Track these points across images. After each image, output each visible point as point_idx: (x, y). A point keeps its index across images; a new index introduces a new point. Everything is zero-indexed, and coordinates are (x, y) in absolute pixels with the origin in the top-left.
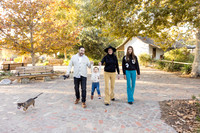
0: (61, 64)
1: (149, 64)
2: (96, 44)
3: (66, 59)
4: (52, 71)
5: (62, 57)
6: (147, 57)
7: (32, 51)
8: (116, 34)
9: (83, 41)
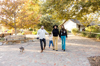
0: (31, 33)
1: (77, 34)
2: (49, 24)
3: (33, 31)
4: (25, 38)
5: (31, 30)
6: (76, 30)
7: (15, 27)
8: (60, 18)
9: (42, 22)
